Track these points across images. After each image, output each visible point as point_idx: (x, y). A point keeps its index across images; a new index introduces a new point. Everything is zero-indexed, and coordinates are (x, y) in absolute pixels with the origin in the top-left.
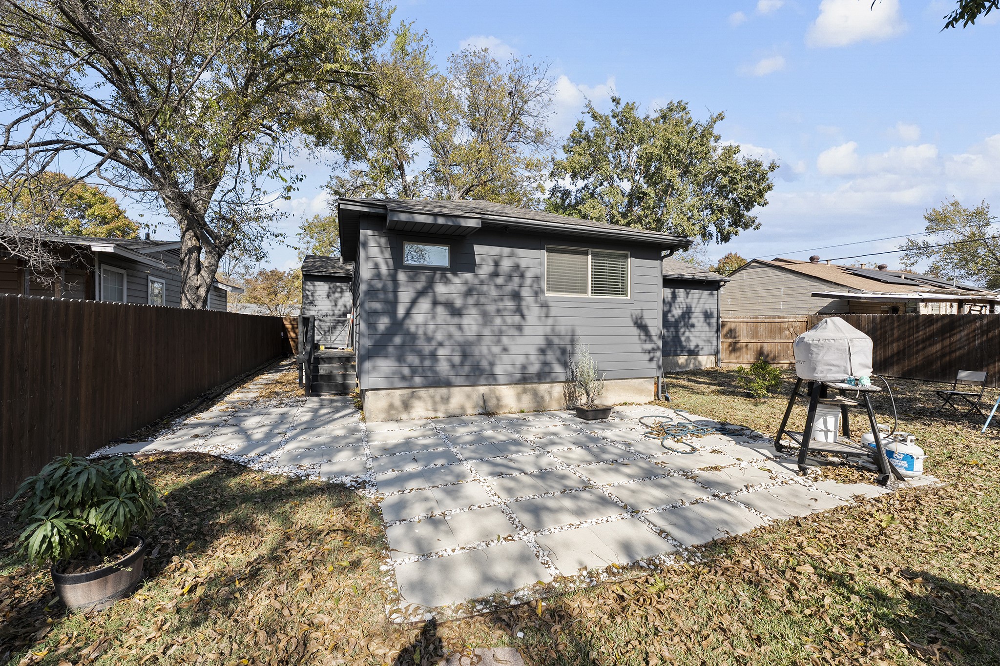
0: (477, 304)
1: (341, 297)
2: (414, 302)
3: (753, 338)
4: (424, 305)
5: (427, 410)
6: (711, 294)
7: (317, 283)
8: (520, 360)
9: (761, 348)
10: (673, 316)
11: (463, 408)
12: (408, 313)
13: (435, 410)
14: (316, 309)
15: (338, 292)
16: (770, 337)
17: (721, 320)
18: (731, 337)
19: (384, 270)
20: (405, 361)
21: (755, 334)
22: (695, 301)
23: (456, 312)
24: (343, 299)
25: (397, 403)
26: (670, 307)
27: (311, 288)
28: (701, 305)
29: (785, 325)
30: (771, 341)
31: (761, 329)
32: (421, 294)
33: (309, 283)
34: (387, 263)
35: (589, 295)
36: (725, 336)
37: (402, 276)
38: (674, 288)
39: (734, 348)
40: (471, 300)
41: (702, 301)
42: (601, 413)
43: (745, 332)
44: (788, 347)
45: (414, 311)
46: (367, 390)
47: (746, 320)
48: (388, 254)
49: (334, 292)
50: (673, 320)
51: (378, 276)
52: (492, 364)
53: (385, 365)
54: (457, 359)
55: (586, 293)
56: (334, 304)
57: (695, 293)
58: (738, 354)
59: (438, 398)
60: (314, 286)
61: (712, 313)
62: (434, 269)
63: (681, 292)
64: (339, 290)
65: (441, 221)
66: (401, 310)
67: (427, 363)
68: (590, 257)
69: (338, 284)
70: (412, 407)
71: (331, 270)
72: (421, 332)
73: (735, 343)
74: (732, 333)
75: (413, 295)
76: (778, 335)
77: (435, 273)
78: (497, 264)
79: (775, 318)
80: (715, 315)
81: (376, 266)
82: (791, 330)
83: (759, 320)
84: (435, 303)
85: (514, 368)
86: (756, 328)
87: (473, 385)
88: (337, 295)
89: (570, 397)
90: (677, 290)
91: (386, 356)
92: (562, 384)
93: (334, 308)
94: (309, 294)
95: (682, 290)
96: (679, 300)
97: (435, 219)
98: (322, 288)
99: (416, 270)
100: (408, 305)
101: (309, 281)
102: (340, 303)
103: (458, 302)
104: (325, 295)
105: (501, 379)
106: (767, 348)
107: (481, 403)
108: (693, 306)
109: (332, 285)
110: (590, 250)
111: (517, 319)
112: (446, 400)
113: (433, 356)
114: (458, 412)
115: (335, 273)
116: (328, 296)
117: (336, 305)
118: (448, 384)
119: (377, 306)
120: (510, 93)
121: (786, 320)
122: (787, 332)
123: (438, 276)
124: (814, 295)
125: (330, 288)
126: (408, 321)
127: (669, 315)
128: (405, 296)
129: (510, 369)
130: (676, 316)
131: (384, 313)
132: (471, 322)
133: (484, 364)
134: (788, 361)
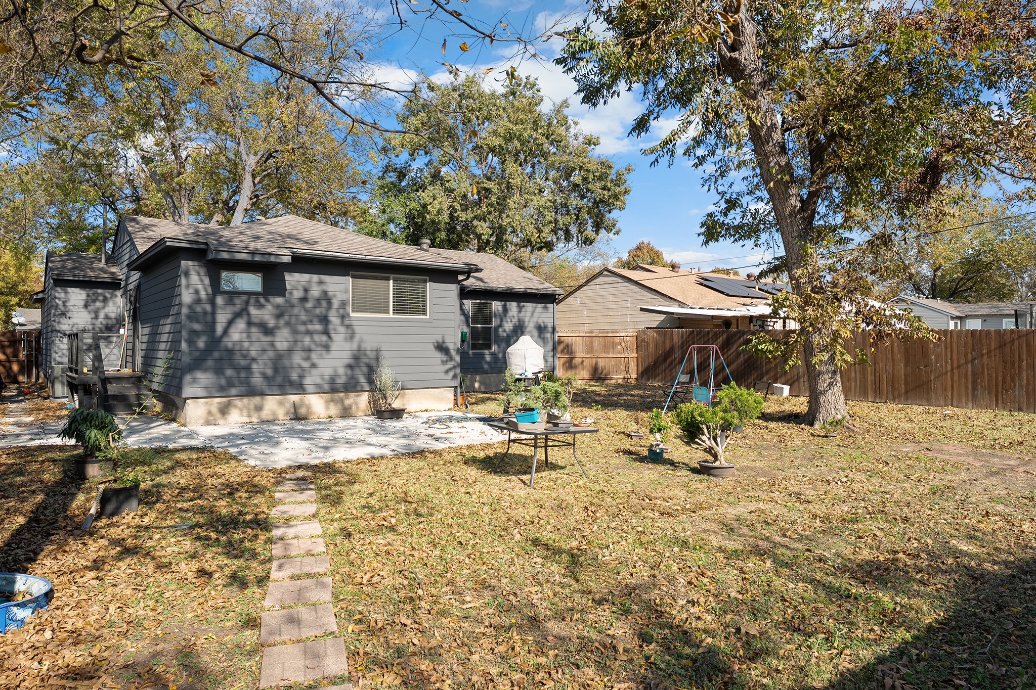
0: (288, 324)
1: (104, 307)
2: (230, 323)
3: (588, 353)
4: (241, 325)
5: (242, 416)
6: (546, 308)
7: (70, 290)
8: (328, 372)
9: (596, 364)
10: (504, 331)
11: (274, 413)
12: (226, 332)
13: (249, 416)
14: (71, 322)
15: (100, 301)
16: (605, 352)
17: (557, 335)
18: (568, 353)
19: (203, 295)
20: (223, 374)
21: (590, 349)
22: (529, 314)
23: (268, 331)
24: (107, 309)
25: (214, 409)
26: (502, 321)
27: (62, 295)
28: (535, 319)
29: (618, 340)
30: (605, 356)
31: (596, 343)
32: (237, 315)
33: (59, 289)
34: (206, 290)
35: (391, 315)
36: (562, 352)
37: (220, 300)
38: (506, 301)
39: (570, 365)
40: (282, 322)
41: (536, 315)
42: (397, 414)
43: (581, 347)
44: (620, 362)
45: (232, 330)
46: (188, 399)
47: (581, 335)
48: (207, 281)
49: (94, 301)
50: (505, 335)
51: (198, 301)
52: (301, 377)
53: (204, 378)
54: (269, 372)
55: (388, 313)
56: (93, 315)
57: (529, 306)
58: (574, 371)
59: (252, 407)
60: (66, 293)
61: (546, 327)
62: (249, 294)
63: (513, 306)
64: (101, 298)
65: (257, 258)
66: (219, 329)
67: (243, 375)
68: (391, 282)
69: (100, 291)
70: (228, 413)
71: (91, 274)
72: (237, 348)
73: (571, 359)
74: (568, 349)
75: (229, 316)
76: (611, 350)
77: (249, 298)
78: (306, 290)
79: (608, 332)
80: (550, 329)
81: (197, 292)
82: (623, 344)
83: (594, 335)
84: (250, 324)
85: (323, 379)
86: (592, 342)
87: (284, 394)
88: (98, 304)
89: (373, 403)
90: (508, 304)
91: (205, 370)
92: (367, 393)
93: (94, 321)
94: (60, 303)
95: (514, 304)
96: (510, 313)
97: (253, 257)
98: (77, 296)
99: (232, 295)
100: (224, 325)
101: (60, 286)
102: (102, 315)
103: (271, 323)
104: (82, 303)
105: (310, 388)
106: (601, 363)
107: (292, 410)
108: (527, 320)
109: (91, 292)
110: (392, 276)
111: (324, 338)
112: (259, 409)
113: (248, 369)
114: (270, 418)
115: (96, 277)
116: (86, 306)
117: (96, 317)
118: (262, 394)
119: (197, 327)
120: (328, 33)
121: (618, 335)
122: (619, 347)
123: (252, 301)
124: (642, 309)
125: (88, 296)
126: (225, 339)
127: (500, 330)
128: (222, 318)
129: (319, 381)
130: (507, 330)
131: (204, 332)
132: (282, 340)
133: (294, 376)
134: (622, 376)
